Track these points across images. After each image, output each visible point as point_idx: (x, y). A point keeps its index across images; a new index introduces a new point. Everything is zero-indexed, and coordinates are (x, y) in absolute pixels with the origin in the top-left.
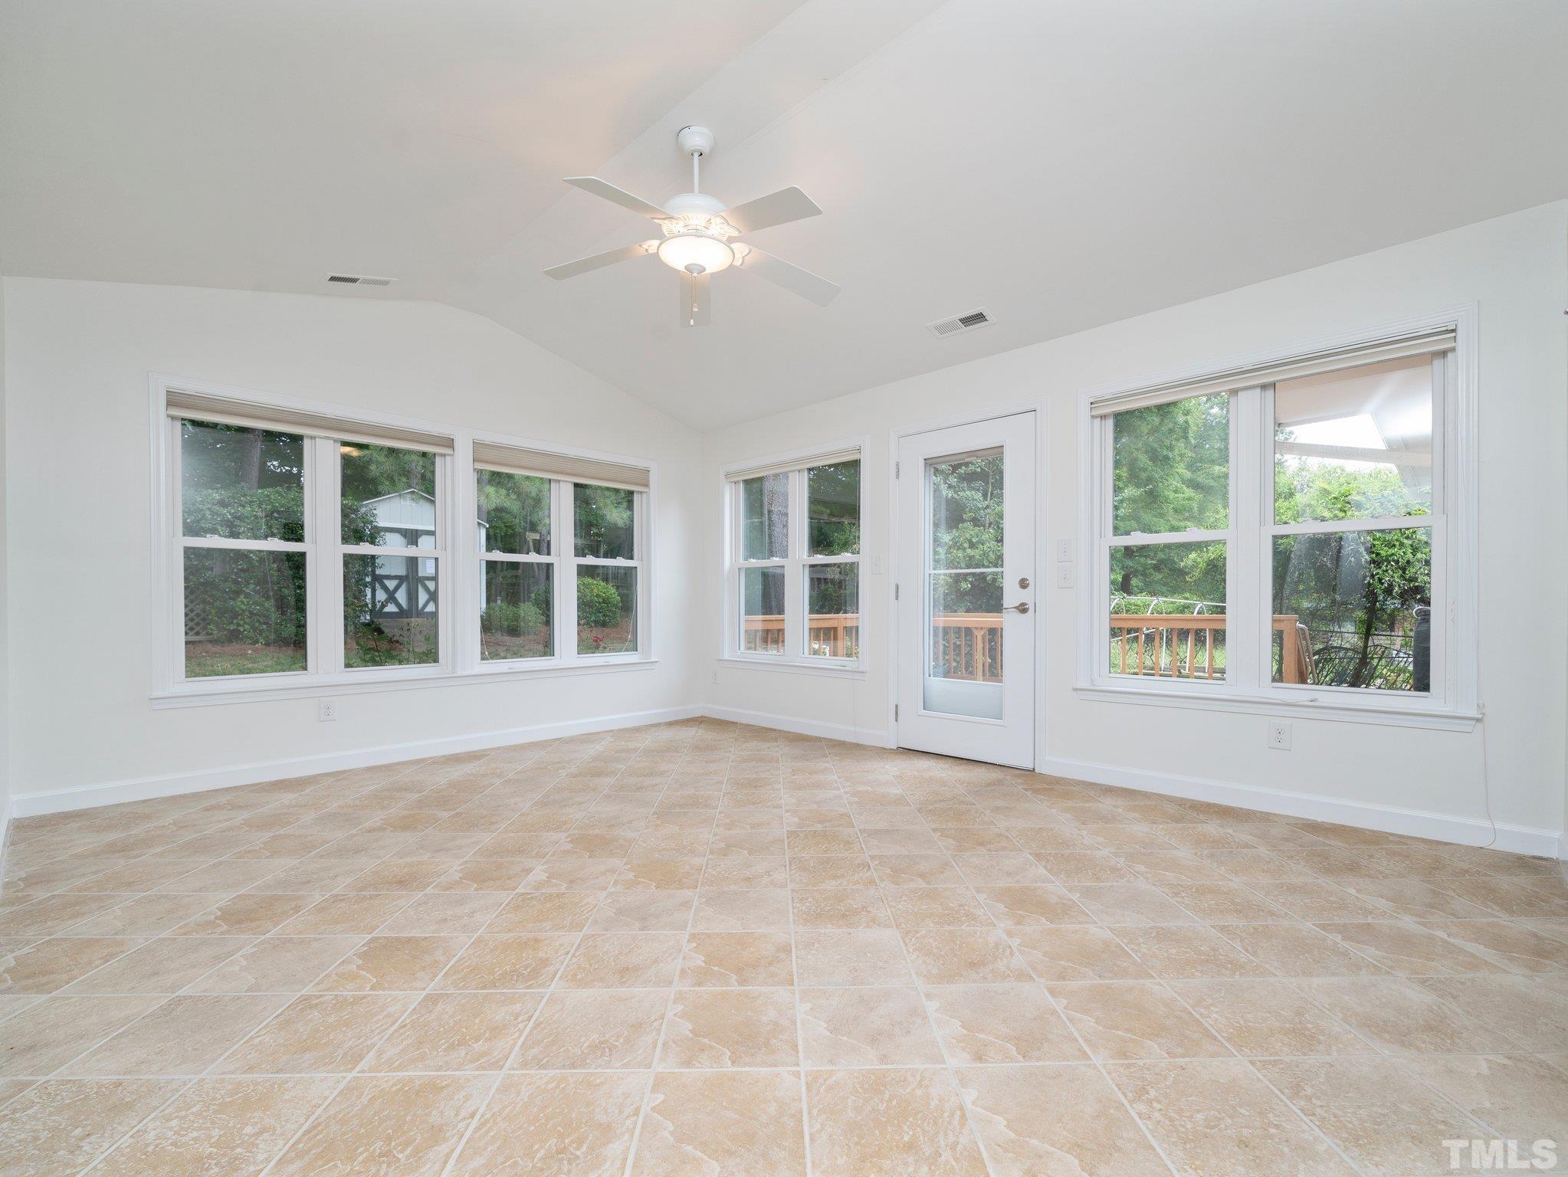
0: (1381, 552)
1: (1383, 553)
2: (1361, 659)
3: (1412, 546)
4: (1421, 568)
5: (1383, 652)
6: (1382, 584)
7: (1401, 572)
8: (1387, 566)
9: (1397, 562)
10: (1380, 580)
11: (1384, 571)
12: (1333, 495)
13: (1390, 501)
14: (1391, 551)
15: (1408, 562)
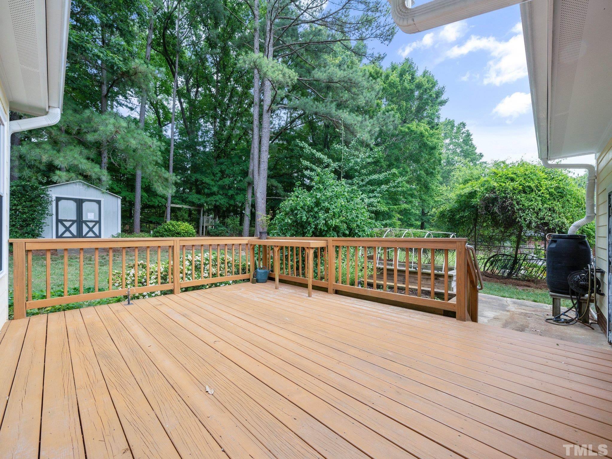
0: (525, 204)
1: (526, 205)
2: (514, 261)
3: (541, 200)
4: (546, 213)
5: (525, 257)
6: (526, 221)
7: (535, 215)
8: (528, 212)
9: (534, 209)
10: (525, 219)
11: (526, 214)
12: (499, 175)
13: (529, 177)
14: (530, 203)
15: (540, 209)
